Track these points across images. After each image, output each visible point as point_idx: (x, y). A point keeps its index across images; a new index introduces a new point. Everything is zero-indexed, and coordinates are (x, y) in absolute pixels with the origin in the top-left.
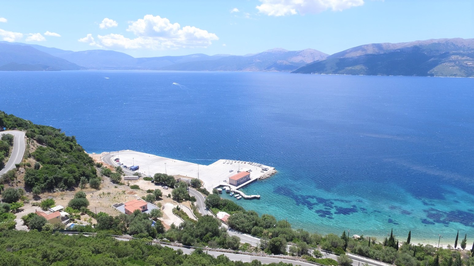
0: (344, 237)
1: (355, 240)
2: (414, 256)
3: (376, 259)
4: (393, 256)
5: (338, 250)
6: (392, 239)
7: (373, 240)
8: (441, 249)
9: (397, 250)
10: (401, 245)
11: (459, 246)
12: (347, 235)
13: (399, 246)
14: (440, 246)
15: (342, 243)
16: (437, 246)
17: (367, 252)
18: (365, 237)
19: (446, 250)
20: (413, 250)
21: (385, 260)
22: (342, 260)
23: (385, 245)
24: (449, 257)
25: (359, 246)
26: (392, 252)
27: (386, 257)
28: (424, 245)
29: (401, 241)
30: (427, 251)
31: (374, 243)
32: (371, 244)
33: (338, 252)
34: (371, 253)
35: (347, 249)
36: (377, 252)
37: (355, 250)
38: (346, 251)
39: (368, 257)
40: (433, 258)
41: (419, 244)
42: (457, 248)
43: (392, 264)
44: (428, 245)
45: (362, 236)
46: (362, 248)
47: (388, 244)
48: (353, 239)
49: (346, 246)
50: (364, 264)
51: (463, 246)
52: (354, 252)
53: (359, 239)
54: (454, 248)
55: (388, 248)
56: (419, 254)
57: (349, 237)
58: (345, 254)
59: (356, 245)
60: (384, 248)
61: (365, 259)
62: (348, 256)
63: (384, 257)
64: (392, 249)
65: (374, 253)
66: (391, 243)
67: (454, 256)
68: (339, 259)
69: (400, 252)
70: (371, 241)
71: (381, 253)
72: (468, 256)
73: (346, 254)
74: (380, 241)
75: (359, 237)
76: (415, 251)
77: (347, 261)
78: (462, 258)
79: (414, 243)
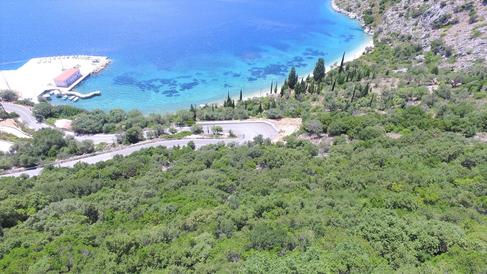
0: (193, 110)
1: (201, 109)
2: (246, 109)
3: (220, 120)
4: (232, 113)
5: (190, 122)
6: (229, 100)
7: (215, 105)
8: (263, 98)
9: (234, 107)
10: (236, 103)
11: (273, 92)
12: (194, 107)
13: (235, 104)
14: (262, 96)
15: (192, 115)
16: (260, 97)
17: (212, 117)
18: (208, 104)
19: (266, 98)
20: (244, 104)
21: (226, 118)
22: (194, 129)
23: (225, 106)
24: (268, 102)
25: (206, 113)
26: (231, 110)
27: (227, 116)
28: (252, 98)
29: (235, 99)
30: (254, 102)
31: (216, 107)
32: (214, 108)
33: (190, 123)
34: (215, 116)
35: (196, 119)
36: (220, 114)
37: (203, 117)
38: (196, 121)
39: (214, 120)
40: (258, 106)
41: (248, 98)
42: (272, 94)
43: (232, 120)
44: (254, 97)
45: (207, 104)
46: (208, 114)
47: (226, 105)
48: (200, 109)
49: (195, 116)
50: (212, 127)
51: (276, 92)
52: (203, 119)
53: (205, 107)
54: (270, 95)
55: (227, 108)
56: (249, 106)
57: (196, 108)
58: (195, 123)
59: (202, 113)
60: (224, 109)
61: (211, 122)
62: (198, 124)
63: (225, 116)
64: (231, 108)
65: (218, 115)
66: (229, 104)
67: (271, 100)
68: (191, 129)
69: (236, 108)
70: (214, 106)
71: (222, 114)
72: (279, 98)
73: (197, 123)
74: (221, 104)
75: (204, 106)
76: (246, 105)
77: (198, 129)
78: (275, 100)
79: (245, 99)
